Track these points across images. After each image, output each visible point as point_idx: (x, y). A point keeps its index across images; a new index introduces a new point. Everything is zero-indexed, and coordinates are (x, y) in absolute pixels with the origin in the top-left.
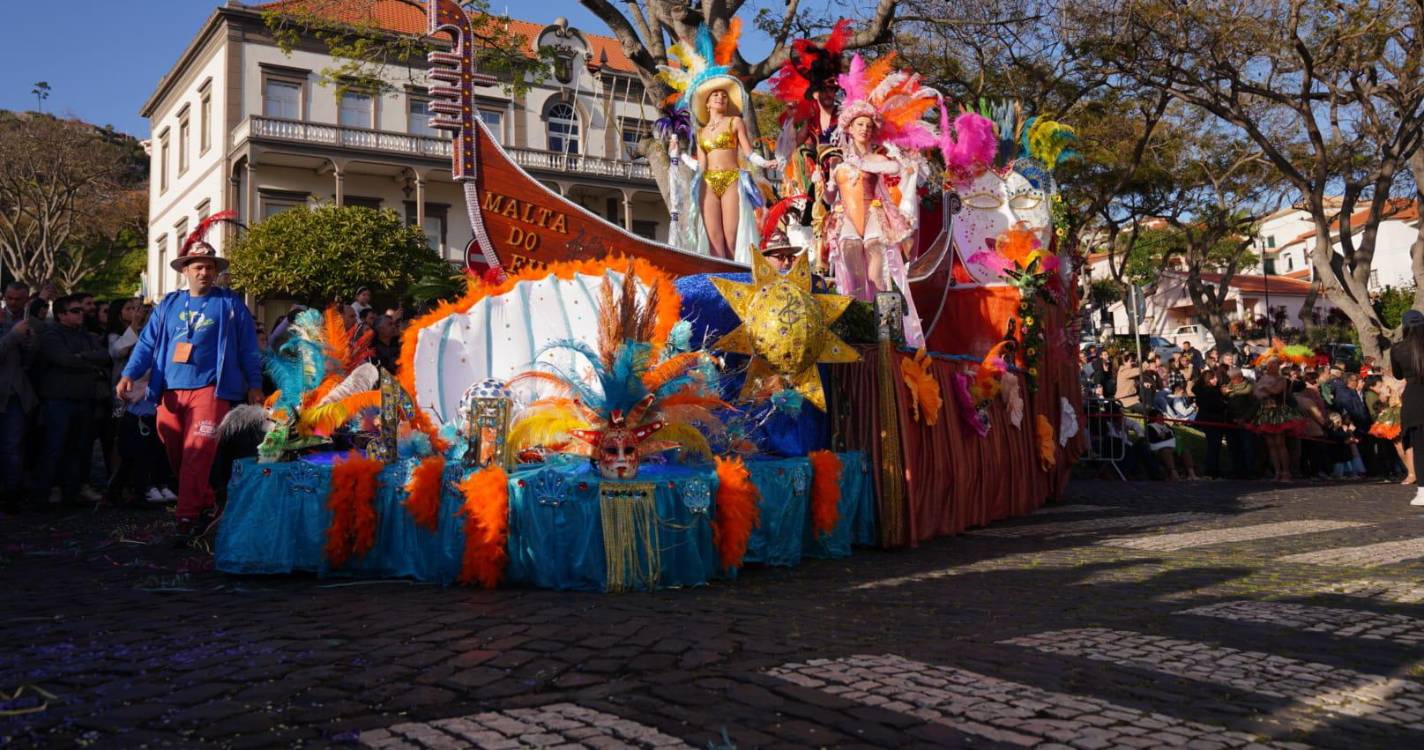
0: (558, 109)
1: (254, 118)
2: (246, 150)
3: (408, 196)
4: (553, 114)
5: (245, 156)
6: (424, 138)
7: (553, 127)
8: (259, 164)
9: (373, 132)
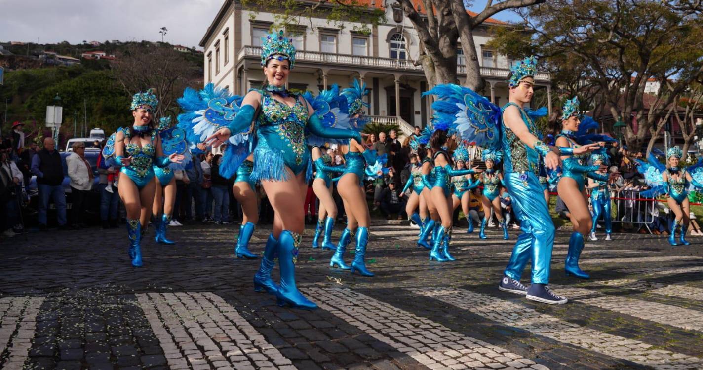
0: (395, 35)
1: (247, 47)
2: (243, 63)
3: (320, 82)
4: (392, 39)
5: (243, 66)
6: (327, 54)
7: (392, 46)
8: (249, 69)
9: (302, 52)
